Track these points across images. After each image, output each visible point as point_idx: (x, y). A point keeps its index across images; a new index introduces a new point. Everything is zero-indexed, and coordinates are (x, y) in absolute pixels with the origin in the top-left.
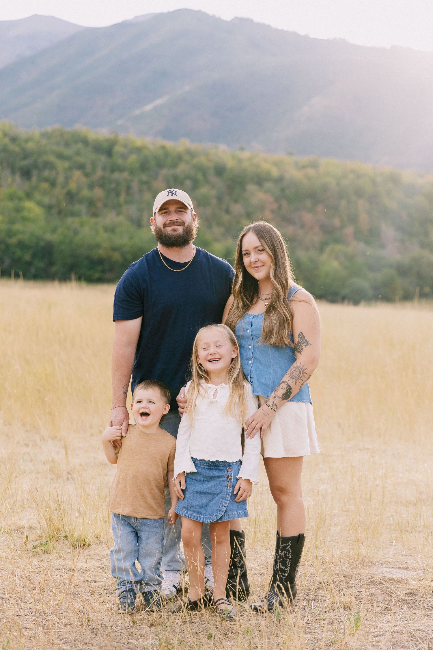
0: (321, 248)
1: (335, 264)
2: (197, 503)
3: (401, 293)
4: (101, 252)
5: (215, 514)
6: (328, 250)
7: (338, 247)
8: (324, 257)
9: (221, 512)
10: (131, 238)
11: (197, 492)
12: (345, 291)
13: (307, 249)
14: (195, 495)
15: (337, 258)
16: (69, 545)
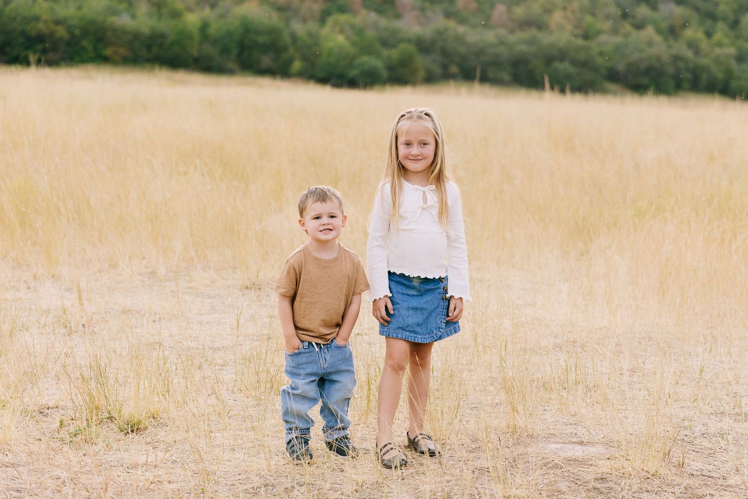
0: (323, 18)
1: (341, 39)
2: (414, 321)
3: (422, 74)
4: (41, 26)
5: (435, 332)
6: (330, 20)
7: (344, 18)
8: (325, 31)
9: (441, 330)
10: (80, 8)
11: (413, 308)
12: (353, 73)
13: (304, 21)
14: (410, 312)
15: (342, 31)
16: (116, 429)
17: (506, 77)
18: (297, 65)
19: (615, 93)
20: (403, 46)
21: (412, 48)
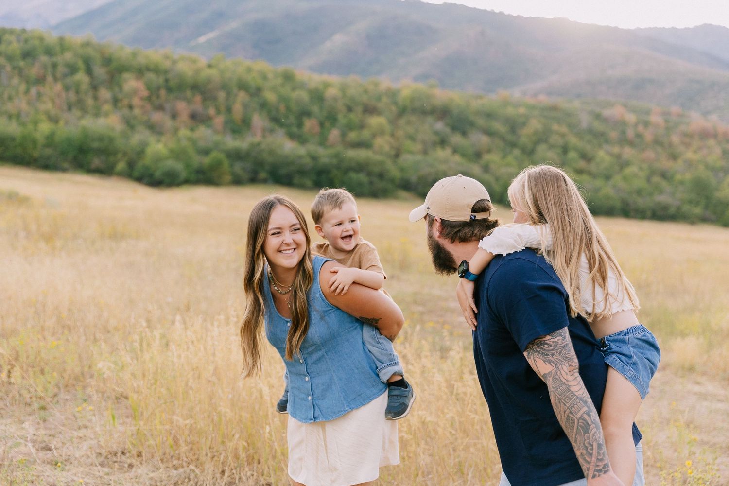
17: (309, 183)
18: (121, 166)
19: (406, 200)
20: (214, 155)
21: (222, 156)
